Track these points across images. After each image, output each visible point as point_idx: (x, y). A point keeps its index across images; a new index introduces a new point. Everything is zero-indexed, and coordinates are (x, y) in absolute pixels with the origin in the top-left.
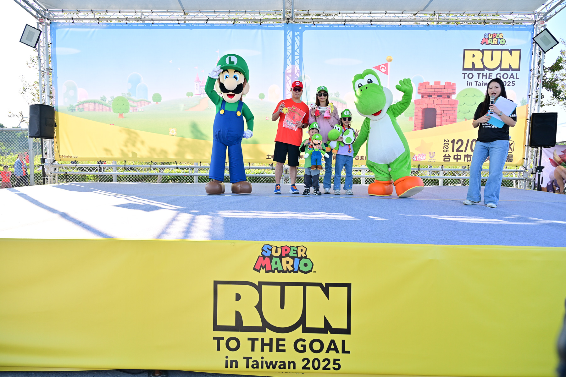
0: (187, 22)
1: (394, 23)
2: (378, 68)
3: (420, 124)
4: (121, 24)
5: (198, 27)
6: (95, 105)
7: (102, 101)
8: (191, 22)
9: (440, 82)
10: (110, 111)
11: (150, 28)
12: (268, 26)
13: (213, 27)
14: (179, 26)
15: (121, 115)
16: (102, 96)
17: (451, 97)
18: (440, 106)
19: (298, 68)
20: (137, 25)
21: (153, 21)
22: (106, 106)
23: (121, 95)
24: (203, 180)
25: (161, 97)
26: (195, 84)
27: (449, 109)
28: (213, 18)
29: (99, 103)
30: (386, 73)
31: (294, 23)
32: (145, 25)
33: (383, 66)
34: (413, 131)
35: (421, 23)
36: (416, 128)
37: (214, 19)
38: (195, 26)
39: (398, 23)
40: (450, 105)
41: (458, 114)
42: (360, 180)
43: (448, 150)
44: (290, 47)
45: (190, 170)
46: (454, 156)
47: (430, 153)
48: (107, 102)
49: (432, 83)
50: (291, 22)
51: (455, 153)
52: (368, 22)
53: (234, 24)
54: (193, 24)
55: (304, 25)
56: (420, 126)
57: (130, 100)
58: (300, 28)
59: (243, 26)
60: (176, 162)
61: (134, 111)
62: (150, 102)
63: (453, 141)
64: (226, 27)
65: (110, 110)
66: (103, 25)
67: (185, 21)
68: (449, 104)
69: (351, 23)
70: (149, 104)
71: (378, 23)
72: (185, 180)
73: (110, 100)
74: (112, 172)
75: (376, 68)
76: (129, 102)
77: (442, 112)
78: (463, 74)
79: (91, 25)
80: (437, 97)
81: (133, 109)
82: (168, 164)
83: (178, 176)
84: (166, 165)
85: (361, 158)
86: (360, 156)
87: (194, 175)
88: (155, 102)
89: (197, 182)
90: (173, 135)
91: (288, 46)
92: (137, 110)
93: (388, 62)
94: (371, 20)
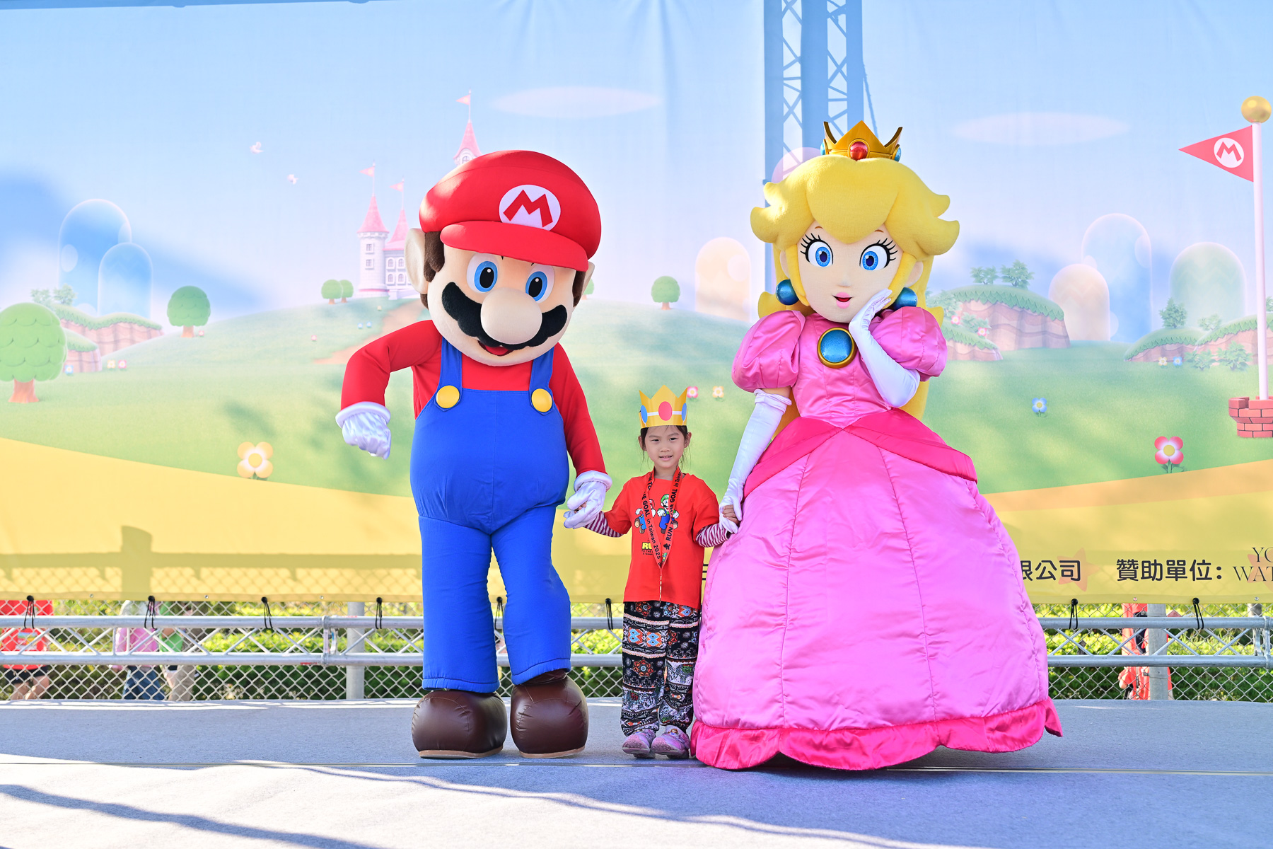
2: (1204, 151)
15: (24, 389)
23: (30, 300)
24: (389, 683)
25: (208, 305)
26: (365, 242)
30: (1244, 171)
33: (1229, 142)
44: (796, 70)
45: (330, 637)
57: (70, 320)
60: (264, 600)
61: (81, 370)
62: (157, 328)
70: (150, 337)
72: (303, 684)
75: (1193, 150)
76: (64, 329)
81: (80, 361)
82: (226, 608)
83: (270, 668)
84: (216, 613)
85: (1146, 570)
86: (1143, 562)
87: (349, 659)
88: (181, 329)
89: (357, 697)
90: (255, 474)
91: (784, 65)
92: (96, 362)
93: (1252, 122)
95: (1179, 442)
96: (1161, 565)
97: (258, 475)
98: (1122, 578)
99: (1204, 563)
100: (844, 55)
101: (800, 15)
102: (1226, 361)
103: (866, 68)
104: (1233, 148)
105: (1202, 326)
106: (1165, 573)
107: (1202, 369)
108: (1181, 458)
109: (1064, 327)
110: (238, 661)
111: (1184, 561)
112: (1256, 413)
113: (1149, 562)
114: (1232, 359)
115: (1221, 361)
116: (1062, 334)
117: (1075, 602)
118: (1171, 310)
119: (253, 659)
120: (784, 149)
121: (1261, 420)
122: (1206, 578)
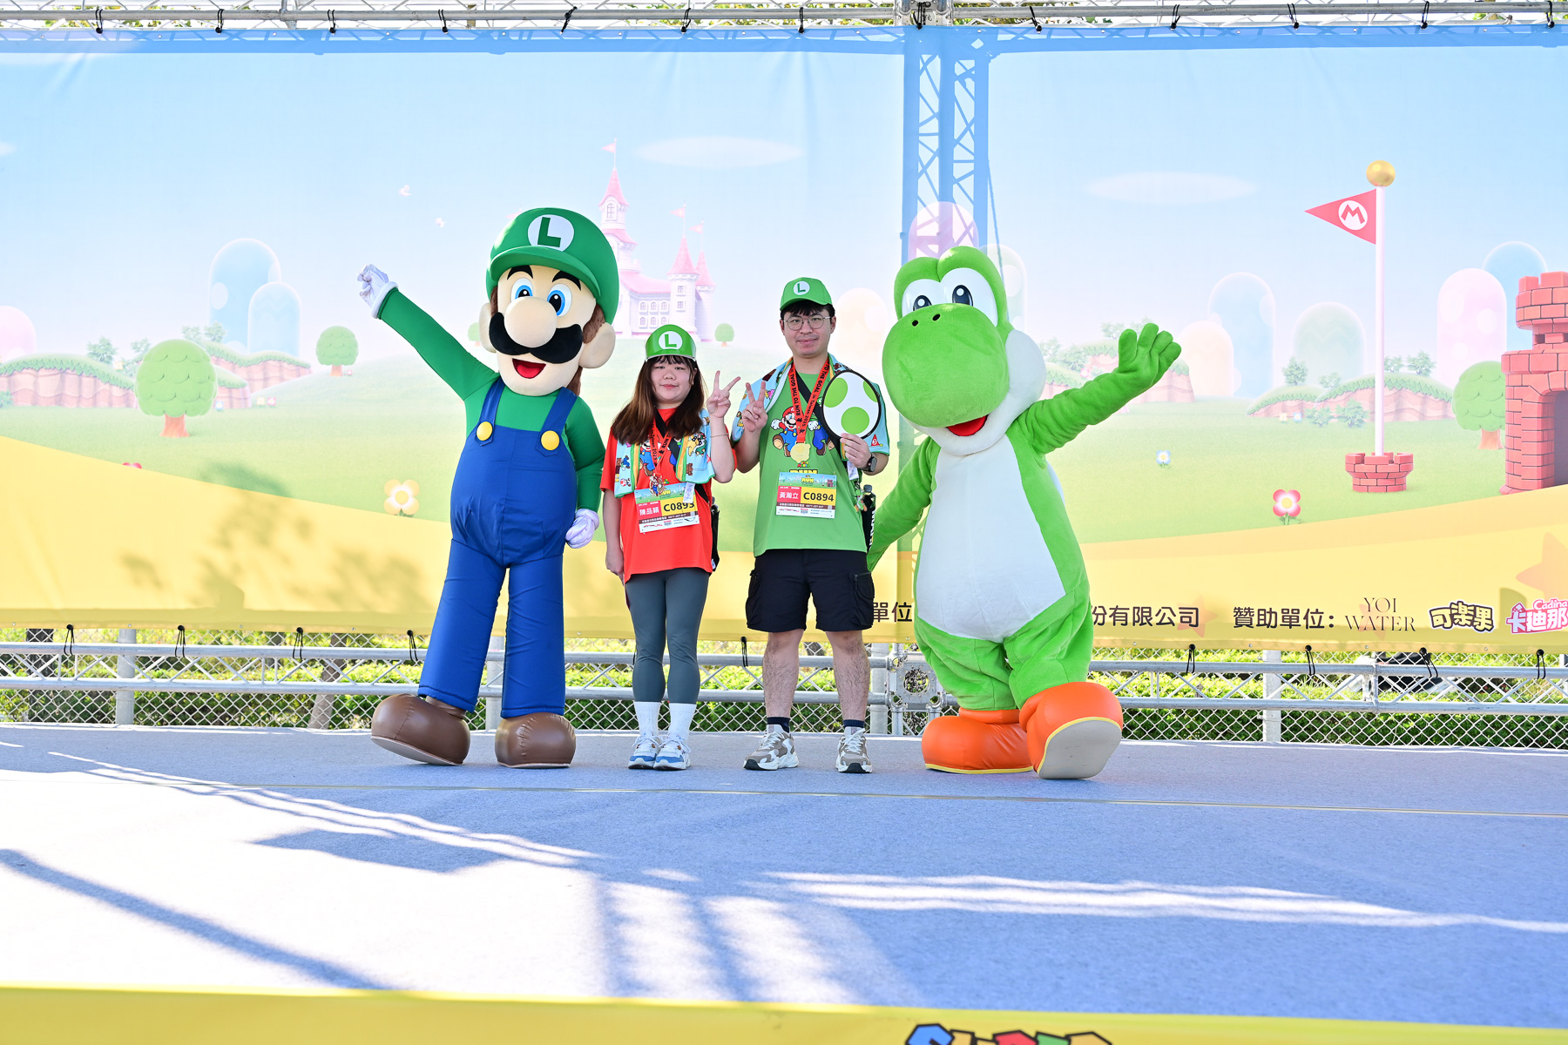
0: (480, 24)
1: (1395, 17)
2: (1329, 213)
3: (1536, 461)
4: (196, 32)
5: (527, 43)
6: (62, 380)
7: (97, 364)
8: (498, 24)
10: (128, 406)
11: (319, 51)
12: (833, 36)
13: (592, 42)
14: (450, 39)
15: (175, 424)
16: (96, 342)
19: (969, 218)
20: (267, 36)
21: (334, 19)
22: (111, 382)
23: (181, 337)
25: (356, 345)
28: (592, 8)
29: (81, 371)
30: (1368, 234)
31: (947, 22)
32: (301, 39)
33: (1354, 205)
34: (1504, 493)
35: (1517, 16)
36: (1517, 482)
37: (596, 11)
38: (517, 38)
39: (1416, 18)
42: (1261, 721)
44: (934, 126)
48: (117, 364)
50: (933, 17)
52: (1280, 14)
53: (684, 30)
54: (508, 32)
55: (995, 31)
56: (1535, 473)
57: (220, 357)
58: (978, 44)
59: (726, 36)
60: (410, 633)
61: (231, 406)
62: (306, 367)
64: (654, 44)
65: (127, 401)
66: (118, 37)
67: (471, 21)
69: (1202, 20)
70: (299, 375)
71: (1325, 20)
73: (131, 355)
74: (119, 679)
75: (1319, 212)
76: (215, 366)
79: (67, 37)
81: (231, 397)
82: (367, 640)
84: (356, 644)
85: (1262, 617)
86: (1259, 610)
88: (330, 366)
90: (401, 510)
91: (922, 119)
92: (245, 399)
93: (1376, 185)
94: (1292, 9)
95: (1297, 495)
96: (1276, 613)
97: (404, 512)
98: (1238, 625)
99: (1317, 612)
102: (1345, 417)
104: (1357, 210)
105: (1322, 383)
106: (1280, 621)
107: (1321, 425)
108: (1298, 511)
109: (1189, 382)
111: (1298, 610)
112: (1371, 469)
113: (1265, 610)
114: (1350, 416)
115: (1339, 417)
116: (1187, 389)
117: (1192, 647)
118: (1293, 367)
120: (920, 204)
121: (1376, 475)
122: (1319, 627)
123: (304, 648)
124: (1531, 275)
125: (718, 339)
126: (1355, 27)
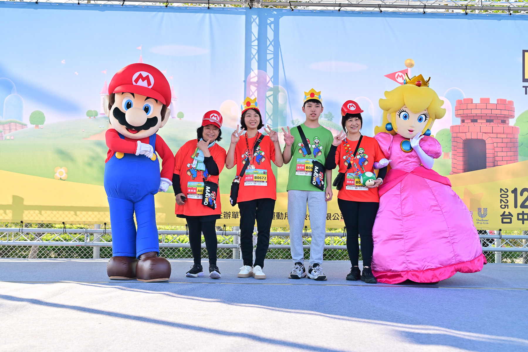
0: (92, 2)
1: (415, 10)
2: (392, 76)
3: (461, 163)
9: (488, 99)
14: (80, 6)
17: (507, 122)
18: (492, 135)
25: (44, 118)
27: (505, 140)
31: (260, 7)
32: (25, 6)
33: (400, 74)
34: (451, 174)
35: (456, 11)
36: (455, 170)
39: (421, 10)
40: (507, 134)
41: (519, 149)
43: (508, 205)
44: (256, 43)
45: (87, 236)
46: (518, 214)
47: (479, 210)
49: (476, 101)
50: (256, 5)
51: (520, 210)
52: (376, 7)
53: (166, 6)
54: (102, 5)
56: (461, 166)
60: (63, 223)
62: (26, 125)
63: (515, 191)
67: (89, 1)
68: (505, 133)
69: (349, 9)
70: (23, 128)
71: (391, 10)
72: (77, 252)
75: (388, 76)
77: (495, 145)
78: (523, 87)
80: (485, 121)
82: (50, 226)
83: (66, 247)
84: (46, 227)
87: (94, 244)
88: (35, 125)
89: (97, 258)
90: (61, 178)
91: (252, 40)
92: (2, 137)
93: (408, 67)
94: (379, 6)
100: (273, 38)
101: (258, 24)
103: (280, 43)
110: (54, 245)
119: (59, 244)
120: (251, 70)
123: (24, 228)
124: (460, 99)
125: (178, 118)
126: (401, 13)
